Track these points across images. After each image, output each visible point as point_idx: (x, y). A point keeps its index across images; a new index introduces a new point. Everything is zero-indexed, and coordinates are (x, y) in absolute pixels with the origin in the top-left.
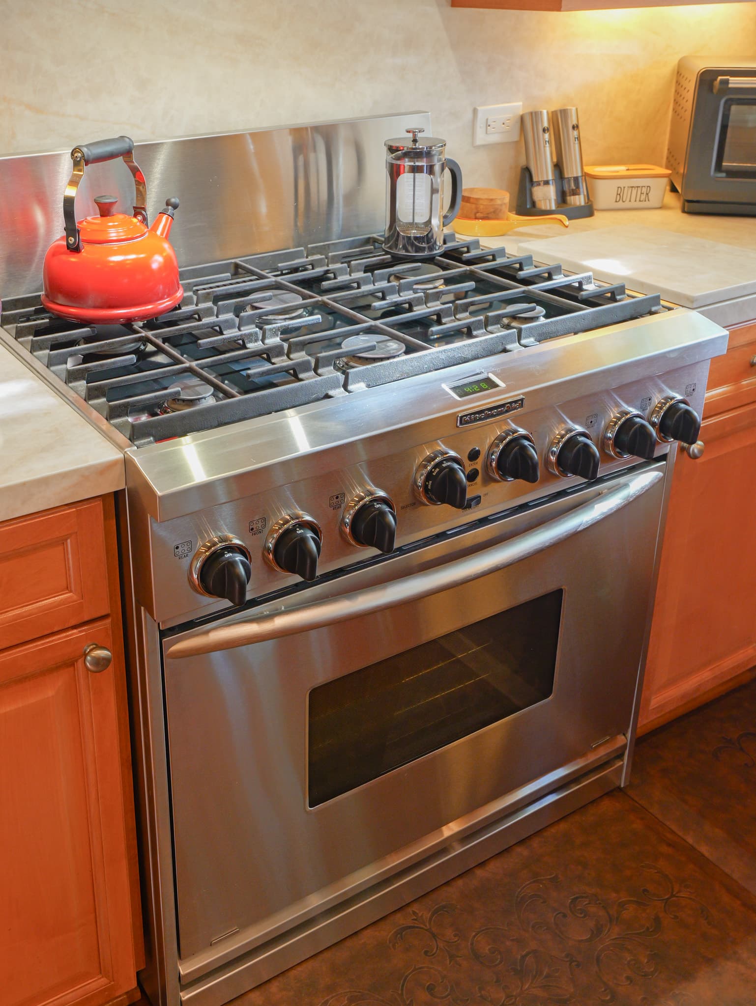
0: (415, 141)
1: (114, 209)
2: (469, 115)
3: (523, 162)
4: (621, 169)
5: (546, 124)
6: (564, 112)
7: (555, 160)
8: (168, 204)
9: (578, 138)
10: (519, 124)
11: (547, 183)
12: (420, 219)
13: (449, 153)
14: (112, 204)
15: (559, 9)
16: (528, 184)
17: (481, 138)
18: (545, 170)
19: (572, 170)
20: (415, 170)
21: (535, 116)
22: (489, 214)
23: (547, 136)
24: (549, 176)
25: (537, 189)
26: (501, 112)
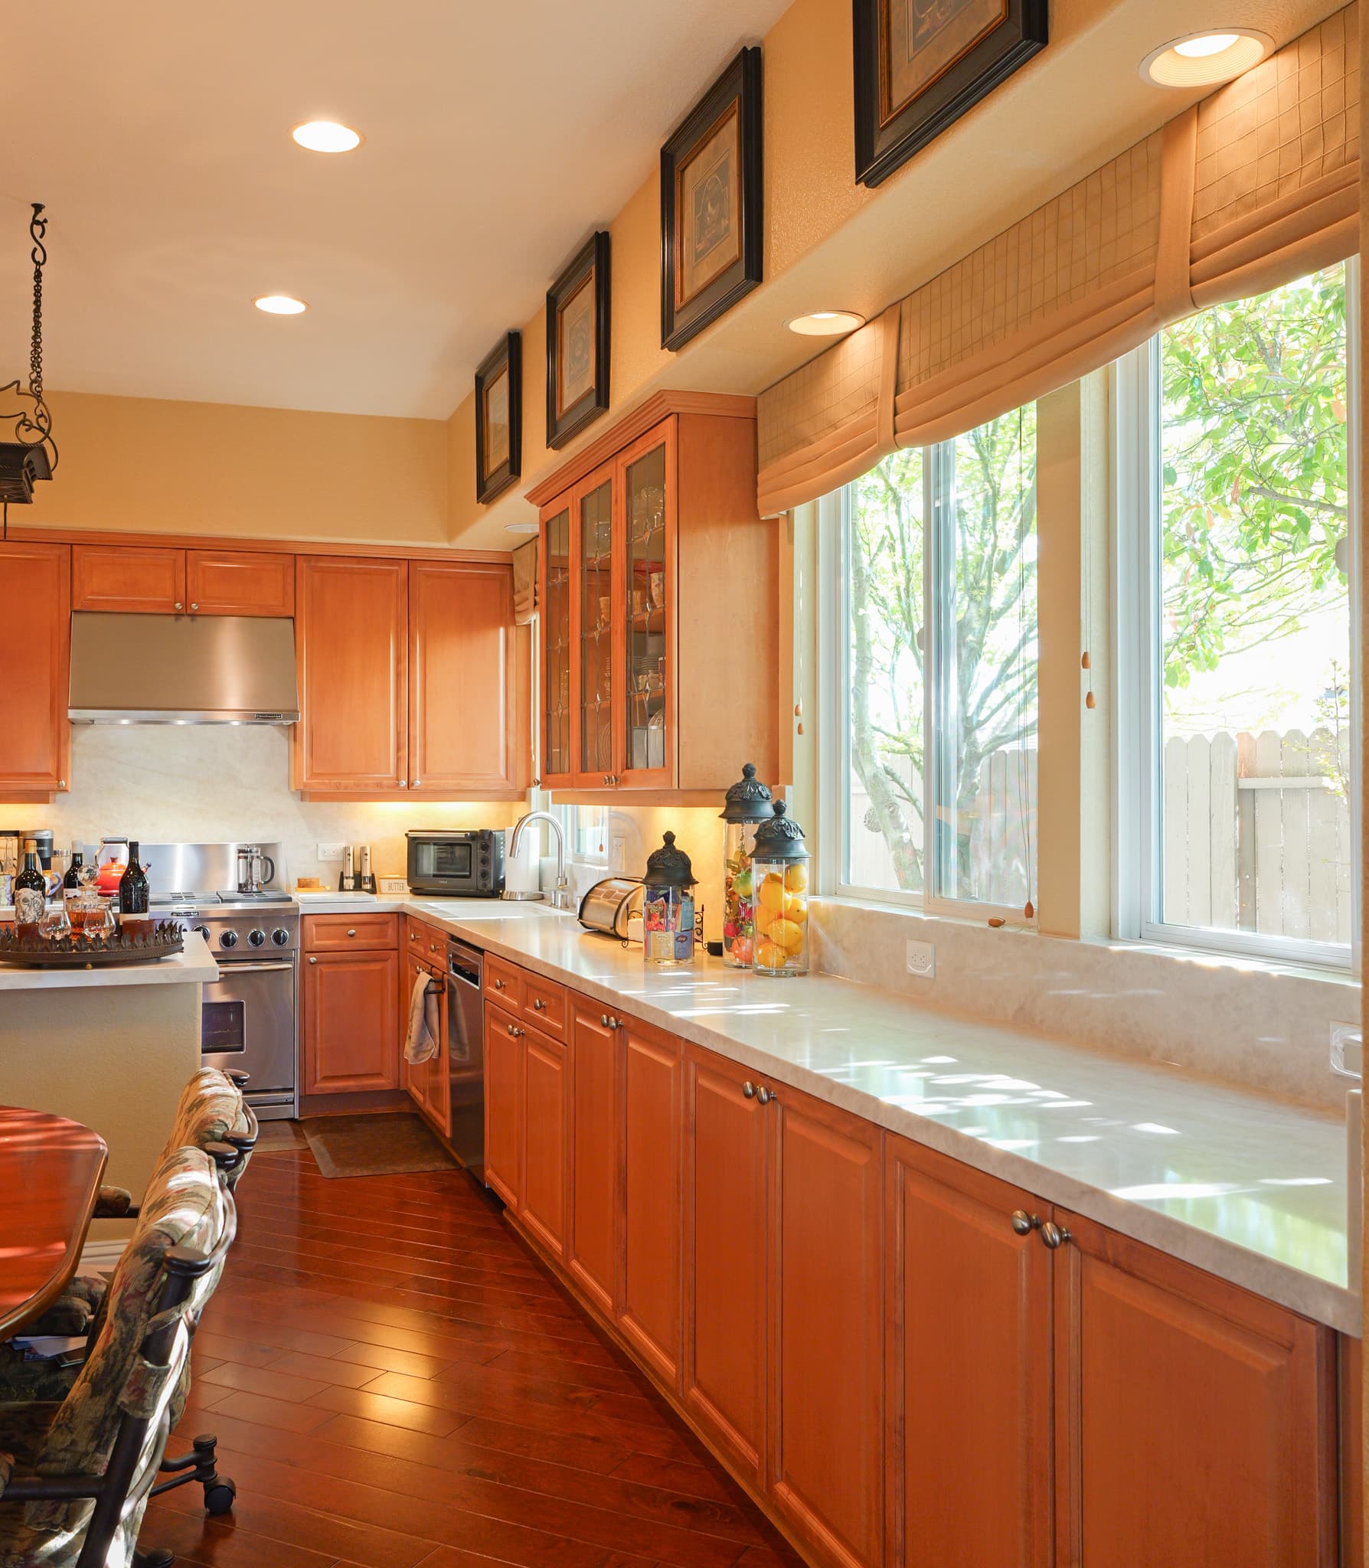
2: (314, 847)
3: (342, 869)
5: (350, 852)
10: (342, 854)
11: (350, 878)
16: (342, 878)
17: (321, 858)
18: (349, 872)
19: (366, 874)
23: (350, 857)
24: (352, 875)
25: (345, 880)
26: (332, 847)
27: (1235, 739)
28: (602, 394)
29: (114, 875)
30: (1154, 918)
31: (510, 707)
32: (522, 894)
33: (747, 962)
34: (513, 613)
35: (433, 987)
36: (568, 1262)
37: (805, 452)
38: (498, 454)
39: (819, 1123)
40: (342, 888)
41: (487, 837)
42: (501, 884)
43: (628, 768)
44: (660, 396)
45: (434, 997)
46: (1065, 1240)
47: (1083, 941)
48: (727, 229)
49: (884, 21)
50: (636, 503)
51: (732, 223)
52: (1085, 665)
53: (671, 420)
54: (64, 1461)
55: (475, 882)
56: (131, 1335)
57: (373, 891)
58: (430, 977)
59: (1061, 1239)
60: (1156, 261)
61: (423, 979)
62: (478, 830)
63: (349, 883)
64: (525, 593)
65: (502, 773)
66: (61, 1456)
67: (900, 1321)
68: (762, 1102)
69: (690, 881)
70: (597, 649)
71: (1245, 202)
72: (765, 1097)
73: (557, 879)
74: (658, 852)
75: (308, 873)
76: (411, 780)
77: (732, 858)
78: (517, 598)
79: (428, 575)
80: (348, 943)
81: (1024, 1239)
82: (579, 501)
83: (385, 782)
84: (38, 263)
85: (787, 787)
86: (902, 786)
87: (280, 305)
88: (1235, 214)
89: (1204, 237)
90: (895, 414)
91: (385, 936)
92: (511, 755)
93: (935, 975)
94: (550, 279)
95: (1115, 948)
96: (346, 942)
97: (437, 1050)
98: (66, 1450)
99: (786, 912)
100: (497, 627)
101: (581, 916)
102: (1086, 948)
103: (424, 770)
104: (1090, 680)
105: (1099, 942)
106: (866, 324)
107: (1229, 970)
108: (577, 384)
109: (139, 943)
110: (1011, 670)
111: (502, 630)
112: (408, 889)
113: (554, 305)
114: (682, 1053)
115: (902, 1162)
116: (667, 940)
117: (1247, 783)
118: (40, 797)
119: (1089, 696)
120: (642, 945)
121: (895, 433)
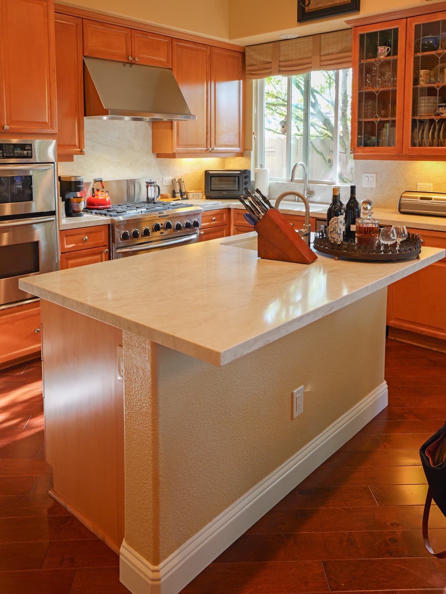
0: (151, 181)
1: (100, 190)
2: (162, 179)
3: (173, 189)
4: (194, 191)
5: (177, 181)
6: (181, 179)
7: (180, 189)
8: (107, 191)
9: (184, 184)
10: (172, 182)
11: (178, 193)
12: (153, 197)
13: (157, 184)
14: (99, 189)
15: (175, 158)
16: (174, 193)
17: (164, 184)
18: (177, 190)
19: (183, 191)
20: (151, 186)
21: (175, 179)
22: (166, 197)
23: (177, 183)
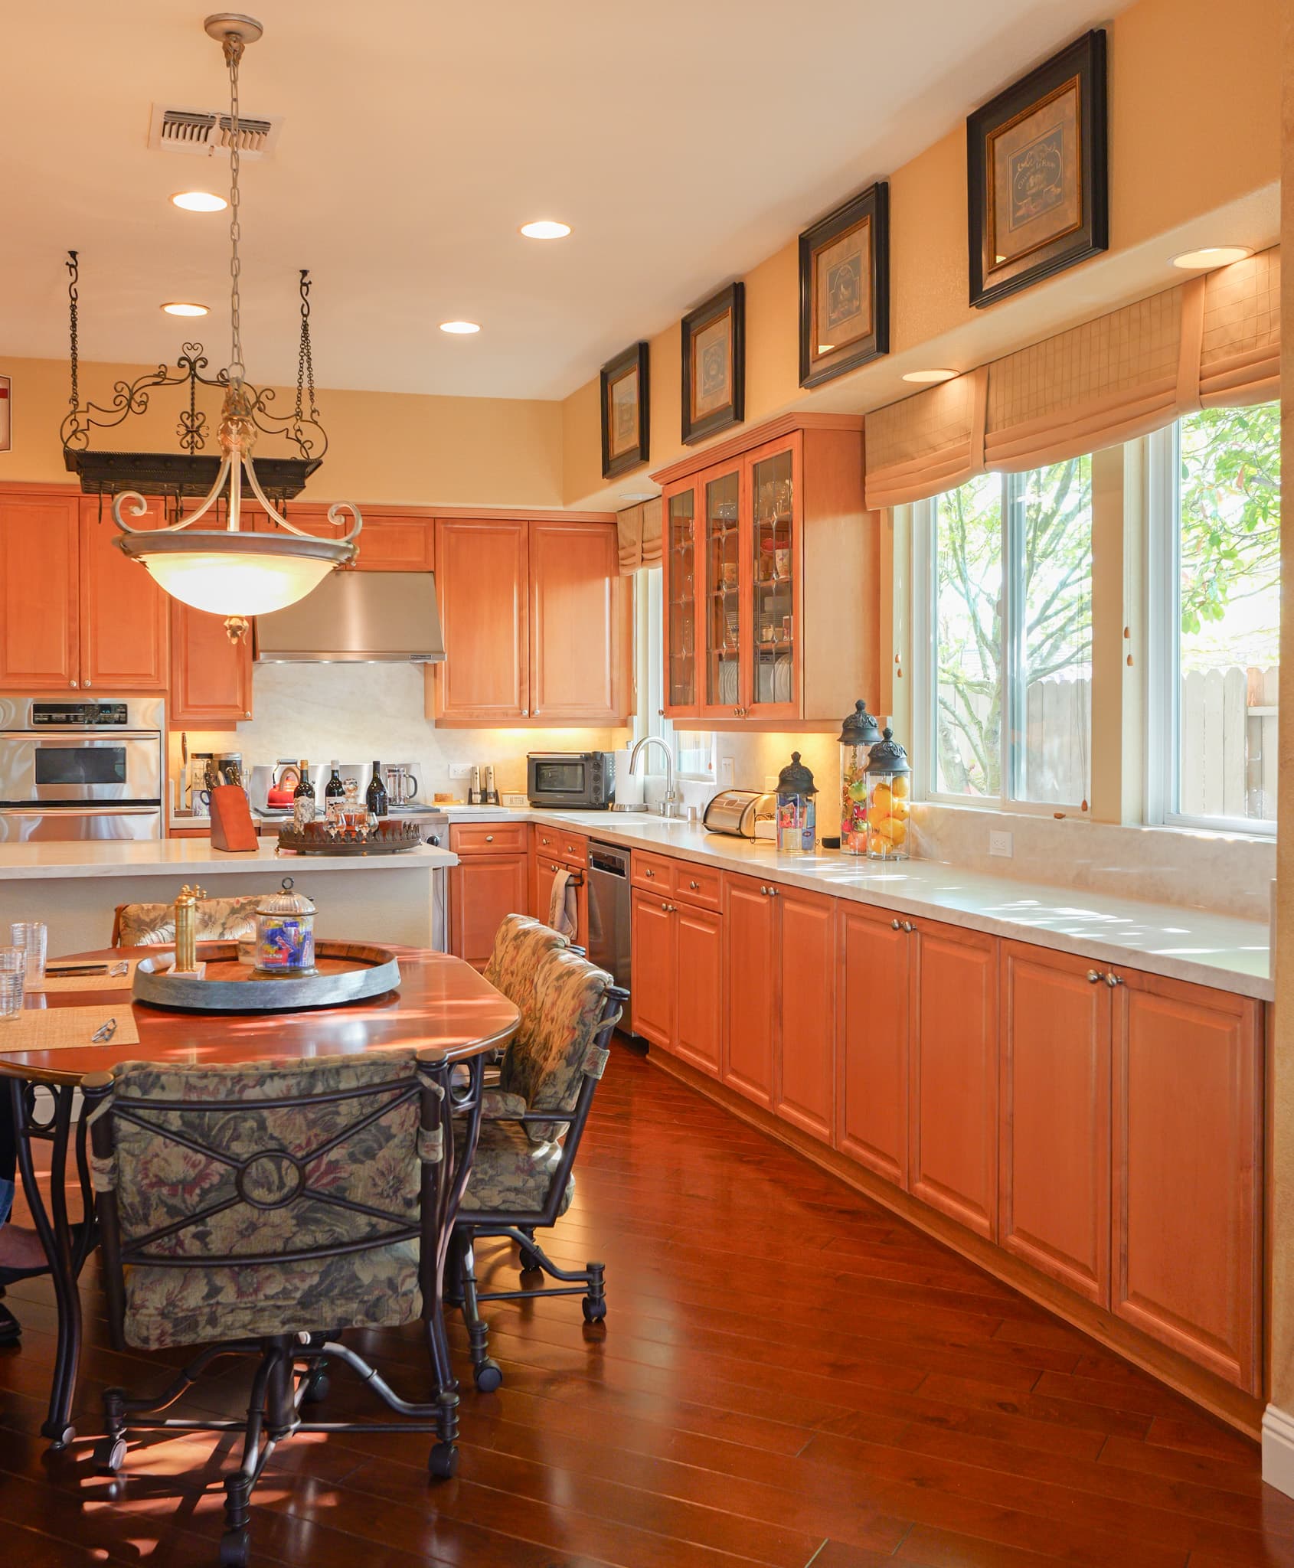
24: (479, 791)
25: (473, 796)
26: (461, 768)
27: (1246, 674)
28: (738, 409)
29: (288, 790)
30: (1173, 810)
31: (614, 648)
32: (630, 806)
33: (863, 852)
34: (617, 565)
35: (572, 881)
36: (724, 1077)
37: (908, 465)
38: (625, 440)
39: (951, 941)
40: (470, 802)
41: (599, 758)
42: (612, 798)
43: (755, 702)
44: (790, 416)
45: (572, 889)
46: (1119, 983)
47: (1123, 826)
48: (858, 308)
49: (991, 202)
50: (762, 490)
51: (865, 303)
52: (1126, 635)
53: (798, 434)
54: (550, 1103)
55: (588, 796)
56: (588, 1033)
57: (497, 803)
58: (570, 873)
59: (1118, 982)
60: (1177, 373)
61: (562, 876)
62: (590, 752)
63: (477, 798)
64: (632, 550)
65: (608, 704)
66: (549, 1100)
67: (1009, 1054)
68: (907, 931)
69: (812, 790)
70: (721, 606)
71: (1237, 346)
72: (909, 928)
73: (666, 793)
74: (787, 767)
75: (443, 790)
76: (532, 710)
77: (847, 773)
78: (621, 553)
79: (545, 534)
80: (486, 847)
81: (1095, 986)
82: (704, 485)
83: (510, 712)
84: (304, 315)
85: (888, 717)
86: (953, 713)
87: (460, 328)
88: (1228, 353)
89: (1209, 365)
90: (985, 448)
91: (517, 842)
92: (615, 687)
93: (1013, 854)
94: (688, 307)
95: (1145, 829)
96: (485, 846)
97: (575, 933)
98: (552, 1097)
99: (894, 812)
100: (602, 576)
101: (705, 821)
102: (1126, 830)
103: (542, 701)
104: (1129, 646)
105: (1134, 826)
106: (961, 375)
107: (1221, 840)
108: (712, 395)
109: (398, 837)
110: (1049, 612)
111: (607, 580)
112: (527, 803)
113: (689, 328)
114: (835, 907)
115: (1012, 957)
116: (795, 835)
117: (1255, 711)
118: (228, 725)
119: (1129, 658)
120: (776, 841)
121: (985, 461)
